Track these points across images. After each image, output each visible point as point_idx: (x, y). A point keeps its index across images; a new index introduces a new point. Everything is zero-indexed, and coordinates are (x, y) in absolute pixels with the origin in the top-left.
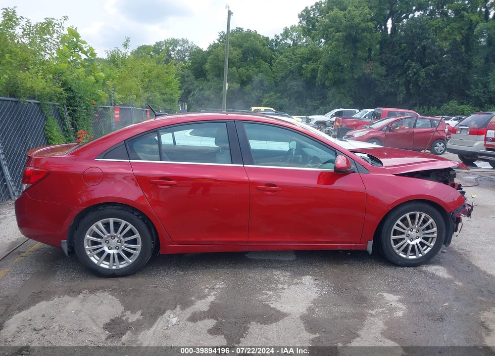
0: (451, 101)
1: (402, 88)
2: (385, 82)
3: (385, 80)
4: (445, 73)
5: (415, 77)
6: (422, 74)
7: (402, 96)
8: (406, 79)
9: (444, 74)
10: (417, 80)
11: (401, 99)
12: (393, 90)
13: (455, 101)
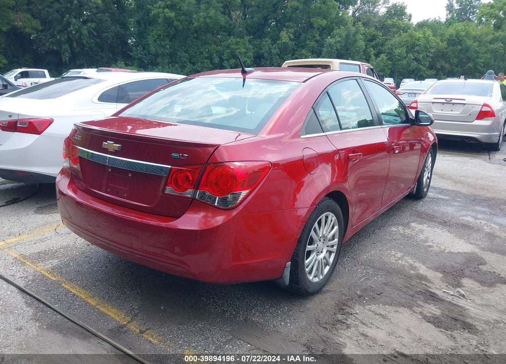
0: (119, 62)
1: (66, 47)
2: (44, 38)
3: (43, 35)
4: (108, 33)
5: (77, 35)
6: (85, 32)
7: (67, 54)
8: (69, 37)
9: (106, 34)
10: (80, 38)
11: (67, 59)
12: (55, 48)
13: (122, 62)
